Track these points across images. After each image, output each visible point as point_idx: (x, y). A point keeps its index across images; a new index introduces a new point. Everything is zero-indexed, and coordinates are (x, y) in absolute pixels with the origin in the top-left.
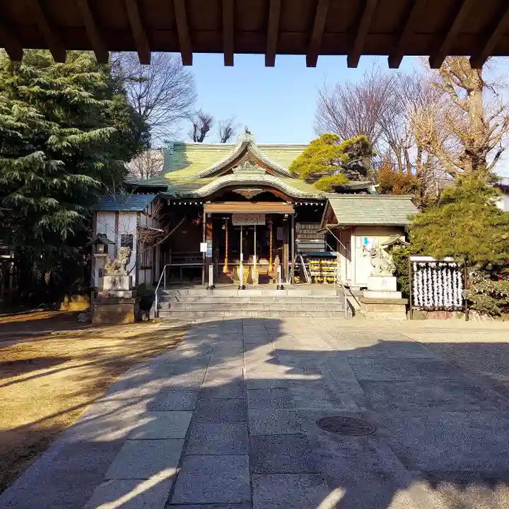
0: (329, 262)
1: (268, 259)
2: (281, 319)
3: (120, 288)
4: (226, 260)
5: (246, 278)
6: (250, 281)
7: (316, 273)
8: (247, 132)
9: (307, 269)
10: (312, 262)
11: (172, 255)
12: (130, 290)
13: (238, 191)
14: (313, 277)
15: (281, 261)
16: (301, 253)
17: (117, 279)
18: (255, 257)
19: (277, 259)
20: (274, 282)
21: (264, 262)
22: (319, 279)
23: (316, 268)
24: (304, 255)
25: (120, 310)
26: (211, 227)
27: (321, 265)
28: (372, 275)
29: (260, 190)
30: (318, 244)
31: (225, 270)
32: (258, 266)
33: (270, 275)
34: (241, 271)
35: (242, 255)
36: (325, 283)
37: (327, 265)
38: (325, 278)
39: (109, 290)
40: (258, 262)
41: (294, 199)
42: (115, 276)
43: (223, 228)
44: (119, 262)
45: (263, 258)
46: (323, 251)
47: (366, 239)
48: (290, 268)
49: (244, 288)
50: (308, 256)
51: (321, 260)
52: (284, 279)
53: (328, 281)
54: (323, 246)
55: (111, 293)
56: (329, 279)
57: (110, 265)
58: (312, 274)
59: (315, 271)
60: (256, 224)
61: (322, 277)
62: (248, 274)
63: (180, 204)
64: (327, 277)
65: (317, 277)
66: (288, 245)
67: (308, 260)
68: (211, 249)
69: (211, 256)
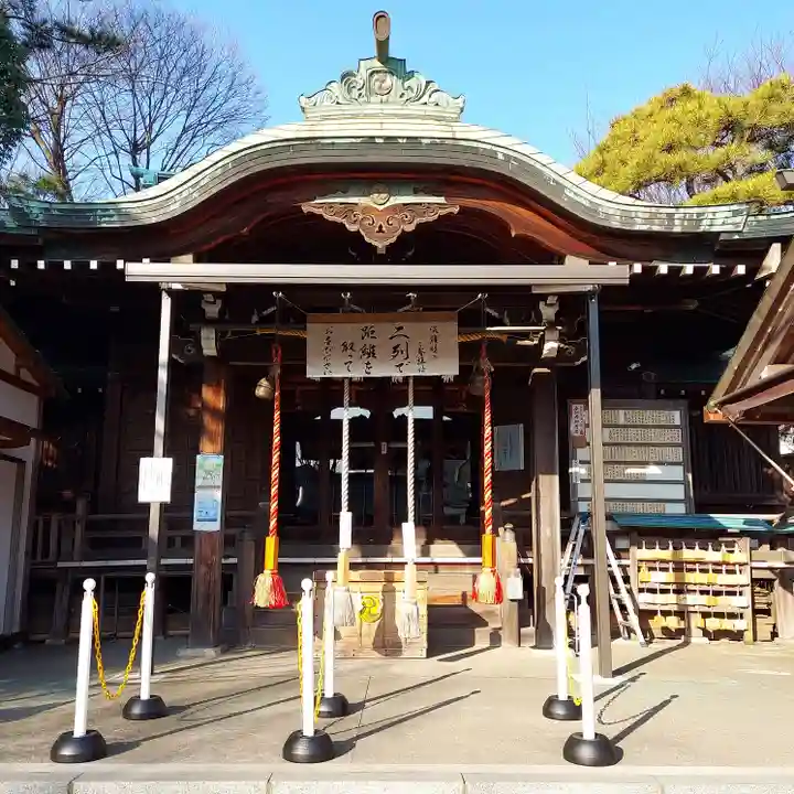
0: (711, 555)
4: (271, 543)
5: (370, 629)
6: (388, 643)
7: (659, 598)
10: (643, 553)
13: (325, 205)
14: (645, 615)
15: (526, 548)
18: (408, 528)
19: (508, 541)
20: (495, 639)
21: (445, 551)
22: (673, 623)
23: (658, 578)
26: (221, 404)
27: (679, 567)
29: (434, 205)
30: (660, 483)
31: (264, 592)
33: (474, 607)
35: (346, 519)
36: (697, 638)
38: (697, 621)
40: (425, 552)
43: (261, 392)
46: (680, 509)
51: (678, 548)
53: (706, 633)
54: (678, 492)
56: (713, 624)
58: (645, 600)
59: (653, 591)
60: (412, 371)
61: (682, 614)
62: (377, 610)
63: (41, 265)
64: (705, 615)
65: (666, 614)
66: (557, 478)
67: (622, 543)
68: (218, 495)
69: (215, 526)
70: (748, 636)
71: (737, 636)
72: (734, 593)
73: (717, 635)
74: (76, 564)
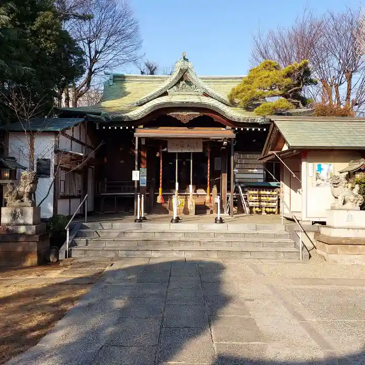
0: (268, 193)
1: (205, 189)
2: (220, 261)
3: (21, 221)
4: (160, 189)
5: (182, 208)
6: (186, 212)
7: (254, 203)
8: (184, 59)
9: (246, 199)
10: (251, 192)
11: (108, 184)
12: (34, 224)
13: (173, 114)
14: (251, 208)
15: (219, 191)
16: (240, 183)
17: (18, 210)
18: (191, 186)
19: (215, 189)
20: (212, 212)
21: (201, 192)
22: (257, 209)
23: (254, 198)
24: (242, 185)
25: (20, 249)
26: (145, 156)
27: (260, 196)
28: (333, 208)
29: (197, 114)
30: (257, 174)
31: (159, 199)
32: (194, 196)
33: (208, 205)
34: (176, 201)
35: (177, 184)
36: (264, 213)
37: (266, 195)
38: (264, 209)
39: (8, 225)
40: (195, 192)
41: (234, 124)
42: (16, 207)
43: (157, 155)
44: (21, 189)
45: (201, 188)
46: (262, 181)
47: (319, 166)
48: (228, 198)
49: (178, 220)
50: (246, 187)
51: (259, 191)
52: (222, 211)
53: (266, 212)
54: (262, 176)
55: (10, 228)
56: (268, 210)
57: (11, 193)
58: (251, 204)
59: (253, 202)
60: (192, 151)
61: (260, 207)
62: (184, 204)
63: (110, 128)
64: (266, 207)
65: (256, 207)
66: (226, 174)
67: (246, 190)
68: (145, 178)
69: (145, 185)
70: (276, 213)
71: (274, 213)
72: (273, 202)
73: (270, 213)
74: (106, 194)
